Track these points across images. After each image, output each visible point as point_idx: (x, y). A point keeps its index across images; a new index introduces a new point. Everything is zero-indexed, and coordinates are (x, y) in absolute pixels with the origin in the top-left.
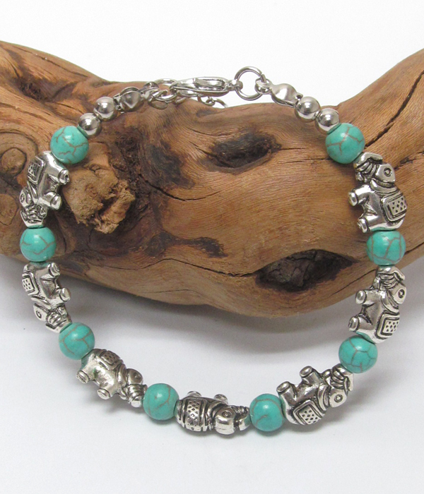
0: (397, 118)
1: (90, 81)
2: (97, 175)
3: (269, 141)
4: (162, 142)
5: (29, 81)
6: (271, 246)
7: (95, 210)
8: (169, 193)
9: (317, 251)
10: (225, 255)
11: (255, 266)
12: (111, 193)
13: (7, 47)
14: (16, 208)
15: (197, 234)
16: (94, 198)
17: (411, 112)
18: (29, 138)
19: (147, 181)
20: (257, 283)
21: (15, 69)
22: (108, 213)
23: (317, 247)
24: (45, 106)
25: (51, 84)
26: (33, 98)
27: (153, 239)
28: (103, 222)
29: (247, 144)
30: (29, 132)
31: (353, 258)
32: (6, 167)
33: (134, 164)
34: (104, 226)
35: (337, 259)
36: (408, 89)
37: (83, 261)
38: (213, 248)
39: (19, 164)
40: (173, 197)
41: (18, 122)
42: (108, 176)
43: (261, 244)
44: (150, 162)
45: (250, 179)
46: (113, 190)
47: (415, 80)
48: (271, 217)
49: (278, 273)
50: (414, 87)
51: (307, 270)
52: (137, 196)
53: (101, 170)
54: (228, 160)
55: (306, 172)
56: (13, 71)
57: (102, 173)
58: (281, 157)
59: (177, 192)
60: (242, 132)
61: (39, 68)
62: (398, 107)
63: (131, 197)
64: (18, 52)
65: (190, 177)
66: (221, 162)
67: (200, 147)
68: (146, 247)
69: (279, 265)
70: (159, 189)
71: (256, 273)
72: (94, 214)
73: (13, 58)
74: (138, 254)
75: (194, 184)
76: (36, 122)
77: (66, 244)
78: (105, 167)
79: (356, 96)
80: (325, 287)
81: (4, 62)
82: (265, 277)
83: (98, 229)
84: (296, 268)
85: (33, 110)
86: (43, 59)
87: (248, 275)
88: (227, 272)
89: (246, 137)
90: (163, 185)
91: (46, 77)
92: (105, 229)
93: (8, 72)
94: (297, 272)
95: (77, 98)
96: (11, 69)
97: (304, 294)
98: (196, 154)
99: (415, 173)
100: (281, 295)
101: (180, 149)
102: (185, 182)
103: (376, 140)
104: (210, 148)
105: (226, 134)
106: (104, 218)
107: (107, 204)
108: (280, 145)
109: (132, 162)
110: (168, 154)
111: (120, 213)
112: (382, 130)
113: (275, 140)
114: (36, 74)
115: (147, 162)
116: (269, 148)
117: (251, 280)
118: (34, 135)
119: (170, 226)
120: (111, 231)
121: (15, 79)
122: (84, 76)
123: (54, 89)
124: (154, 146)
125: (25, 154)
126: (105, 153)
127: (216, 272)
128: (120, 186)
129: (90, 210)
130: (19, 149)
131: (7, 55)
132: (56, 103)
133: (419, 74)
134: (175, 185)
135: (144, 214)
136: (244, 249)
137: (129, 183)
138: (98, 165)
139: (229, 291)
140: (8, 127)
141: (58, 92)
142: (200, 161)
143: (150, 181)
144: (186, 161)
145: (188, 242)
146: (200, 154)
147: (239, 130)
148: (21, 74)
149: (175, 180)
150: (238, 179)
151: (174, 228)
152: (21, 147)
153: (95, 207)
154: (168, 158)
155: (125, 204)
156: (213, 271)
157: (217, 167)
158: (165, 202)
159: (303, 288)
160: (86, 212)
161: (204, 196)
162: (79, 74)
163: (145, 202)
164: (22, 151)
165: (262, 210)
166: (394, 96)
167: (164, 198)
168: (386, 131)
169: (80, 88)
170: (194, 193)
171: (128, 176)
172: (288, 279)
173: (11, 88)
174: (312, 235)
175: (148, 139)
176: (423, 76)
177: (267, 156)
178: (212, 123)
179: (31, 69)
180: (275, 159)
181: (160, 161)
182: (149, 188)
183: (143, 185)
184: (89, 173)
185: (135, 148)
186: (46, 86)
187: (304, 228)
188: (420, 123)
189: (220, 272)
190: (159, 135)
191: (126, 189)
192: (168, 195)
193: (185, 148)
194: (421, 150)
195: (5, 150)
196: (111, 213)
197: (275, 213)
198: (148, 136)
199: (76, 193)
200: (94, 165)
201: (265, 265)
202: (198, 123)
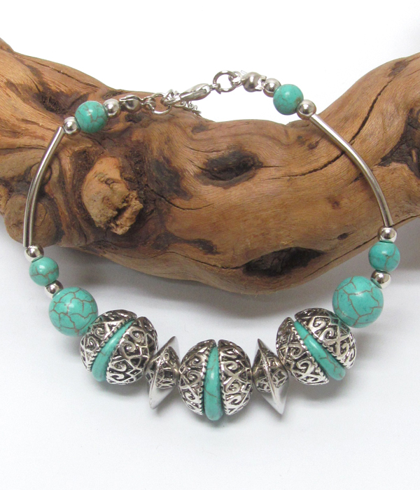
0: (358, 137)
1: (100, 92)
2: (112, 188)
3: (253, 159)
4: (164, 158)
5: (48, 95)
6: (255, 247)
7: (111, 217)
8: (173, 201)
10: (217, 253)
11: (242, 262)
12: (123, 202)
13: (28, 62)
14: (44, 213)
15: (195, 236)
16: (109, 208)
17: (369, 130)
19: (152, 190)
20: (244, 272)
21: (36, 85)
22: (121, 218)
23: (292, 246)
25: (67, 96)
26: (52, 110)
27: (158, 237)
28: (117, 225)
29: (234, 160)
31: (321, 251)
33: (142, 175)
34: (118, 229)
36: (368, 108)
37: (100, 248)
38: (209, 248)
40: (175, 206)
41: (43, 138)
42: (121, 188)
43: (247, 245)
44: (154, 174)
45: (238, 193)
46: (125, 200)
47: (372, 101)
48: (255, 225)
50: (372, 107)
51: (284, 259)
52: (145, 202)
53: (115, 184)
54: (219, 172)
55: (284, 188)
56: (35, 88)
57: (116, 186)
58: (263, 174)
60: (230, 149)
61: (56, 82)
62: (359, 126)
63: (140, 206)
65: (188, 190)
66: (214, 176)
67: (196, 163)
68: (153, 242)
70: (163, 197)
71: (243, 266)
72: (110, 220)
73: (34, 74)
74: (146, 248)
75: (192, 196)
77: (86, 238)
78: (118, 180)
80: (299, 273)
81: (27, 80)
82: (250, 268)
83: (114, 231)
84: (275, 258)
86: (59, 72)
87: (236, 268)
88: (220, 266)
89: (233, 154)
90: (166, 195)
91: (63, 90)
92: (120, 231)
93: (31, 89)
96: (33, 85)
97: (282, 278)
98: (192, 169)
100: (264, 280)
101: (179, 165)
102: (185, 194)
104: (204, 164)
105: (217, 151)
106: (118, 222)
107: (120, 211)
108: (262, 163)
109: (139, 174)
110: (169, 169)
111: (131, 219)
113: (258, 158)
114: (53, 88)
115: (152, 174)
116: (252, 165)
117: (239, 271)
119: (173, 228)
120: (124, 232)
121: (36, 94)
122: (95, 86)
123: (70, 100)
124: (157, 161)
126: (117, 167)
127: (211, 265)
128: (131, 196)
129: (107, 218)
131: (29, 72)
133: (376, 95)
134: (176, 196)
135: (150, 217)
136: (233, 249)
137: (138, 193)
138: (112, 179)
139: (222, 279)
140: (34, 143)
141: (73, 104)
142: (197, 176)
143: (155, 190)
144: (184, 176)
145: (188, 242)
147: (228, 148)
148: (41, 88)
149: (177, 192)
150: (228, 193)
151: (176, 230)
153: (110, 215)
154: (169, 172)
155: (135, 212)
157: (210, 181)
158: (169, 209)
159: (281, 273)
160: (104, 219)
161: (201, 206)
162: (90, 85)
163: (151, 207)
165: (247, 219)
166: (355, 116)
167: (167, 205)
170: (193, 203)
171: (137, 186)
172: (269, 267)
173: (35, 105)
174: (288, 238)
175: (152, 154)
176: (379, 97)
177: (251, 173)
178: (205, 140)
179: (49, 83)
180: (258, 176)
181: (163, 174)
182: (154, 196)
183: (149, 193)
184: (104, 186)
185: (141, 161)
186: (63, 99)
187: (282, 232)
188: (377, 140)
189: (214, 266)
190: (161, 152)
191: (136, 199)
192: (171, 203)
193: (183, 164)
194: (377, 163)
195: (33, 164)
196: (124, 219)
197: (259, 222)
198: (152, 151)
199: (95, 203)
200: (108, 179)
201: (250, 260)
202: (194, 140)
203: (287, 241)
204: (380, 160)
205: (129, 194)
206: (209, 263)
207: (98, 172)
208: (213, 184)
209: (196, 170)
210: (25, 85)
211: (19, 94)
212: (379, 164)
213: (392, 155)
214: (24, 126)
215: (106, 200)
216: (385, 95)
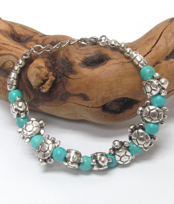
0: (154, 47)
1: (39, 35)
2: (40, 70)
3: (106, 56)
4: (65, 57)
5: (16, 35)
6: (107, 96)
7: (40, 84)
8: (68, 76)
9: (125, 98)
10: (89, 100)
11: (101, 104)
12: (46, 77)
13: (8, 23)
15: (78, 92)
16: (39, 79)
17: (160, 44)
18: (15, 57)
19: (60, 72)
20: (102, 110)
21: (11, 31)
23: (124, 96)
24: (22, 45)
25: (24, 36)
26: (17, 41)
27: (62, 95)
28: (43, 88)
29: (97, 57)
30: (15, 54)
31: (138, 100)
32: (6, 68)
33: (55, 66)
34: (43, 90)
35: (133, 101)
36: (159, 35)
37: (37, 103)
38: (85, 97)
39: (11, 66)
40: (69, 78)
41: (11, 51)
42: (45, 70)
43: (103, 95)
45: (98, 71)
46: (47, 76)
47: (161, 32)
48: (107, 85)
49: (110, 107)
50: (161, 35)
51: (121, 105)
52: (56, 78)
54: (90, 64)
55: (120, 68)
56: (10, 32)
57: (42, 69)
58: (110, 62)
59: (71, 76)
61: (20, 30)
62: (155, 43)
63: (54, 78)
64: (12, 24)
65: (76, 70)
66: (88, 65)
67: (80, 59)
68: (60, 97)
69: (110, 103)
70: (64, 75)
71: (101, 107)
72: (40, 85)
73: (10, 27)
74: (57, 100)
76: (18, 50)
77: (30, 97)
78: (44, 67)
79: (139, 39)
80: (128, 112)
81: (6, 28)
82: (105, 108)
83: (42, 91)
84: (117, 105)
85: (17, 46)
86: (21, 27)
87: (98, 107)
88: (90, 107)
89: (97, 55)
90: (66, 74)
91: (22, 34)
92: (44, 91)
93: (8, 32)
94: (117, 106)
95: (34, 41)
96: (9, 31)
97: (120, 115)
98: (78, 61)
99: (161, 67)
100: (112, 115)
101: (72, 60)
102: (74, 72)
103: (146, 55)
104: (83, 59)
105: (90, 54)
106: (43, 86)
107: (45, 81)
108: (110, 58)
109: (54, 65)
110: (67, 62)
111: (49, 85)
112: (149, 51)
113: (108, 56)
114: (18, 33)
115: (60, 65)
116: (105, 59)
117: (99, 109)
118: (17, 55)
119: (69, 89)
120: (46, 91)
121: (10, 34)
122: (36, 33)
123: (25, 38)
124: (62, 59)
125: (14, 63)
126: (44, 62)
127: (86, 106)
128: (49, 74)
129: (38, 84)
130: (11, 61)
131: (7, 25)
132: (26, 43)
133: (163, 30)
134: (70, 73)
135: (59, 85)
136: (97, 98)
137: (53, 73)
138: (41, 66)
139: (92, 114)
140: (7, 53)
141: (27, 39)
142: (79, 64)
143: (61, 72)
144: (74, 64)
145: (75, 95)
146: (80, 61)
147: (94, 52)
148: (13, 33)
149: (70, 72)
150: (94, 71)
152: (12, 60)
153: (39, 82)
154: (67, 63)
155: (51, 81)
156: (85, 106)
157: (86, 66)
158: (67, 80)
159: (120, 112)
160: (37, 84)
161: (81, 77)
162: (35, 32)
163: (59, 80)
164: (13, 62)
165: (103, 82)
166: (153, 38)
167: (66, 78)
168: (150, 52)
169: (35, 38)
170: (77, 76)
171: (53, 70)
172: (114, 109)
173: (9, 38)
174: (122, 92)
175: (60, 56)
176: (164, 30)
177: (105, 62)
178: (84, 50)
179: (17, 31)
180: (107, 63)
181: (64, 64)
182: (61, 75)
183: (58, 74)
184: (37, 69)
185: (55, 60)
186: (22, 37)
187: (119, 89)
188: (163, 48)
189: (88, 107)
190: (64, 55)
191: (52, 75)
192: (68, 77)
193: (74, 59)
194: (164, 59)
195: (6, 61)
196: (46, 85)
197: (108, 83)
198: (60, 55)
199: (33, 77)
200: (39, 66)
201: (105, 103)
202: (79, 50)
203: (121, 93)
204: (165, 58)
205: (49, 73)
206: (86, 105)
207: (35, 64)
208: (87, 68)
209: (79, 62)
210: (5, 30)
211: (2, 34)
212: (165, 60)
213: (171, 55)
214: (3, 46)
215: (38, 75)
216: (167, 29)
